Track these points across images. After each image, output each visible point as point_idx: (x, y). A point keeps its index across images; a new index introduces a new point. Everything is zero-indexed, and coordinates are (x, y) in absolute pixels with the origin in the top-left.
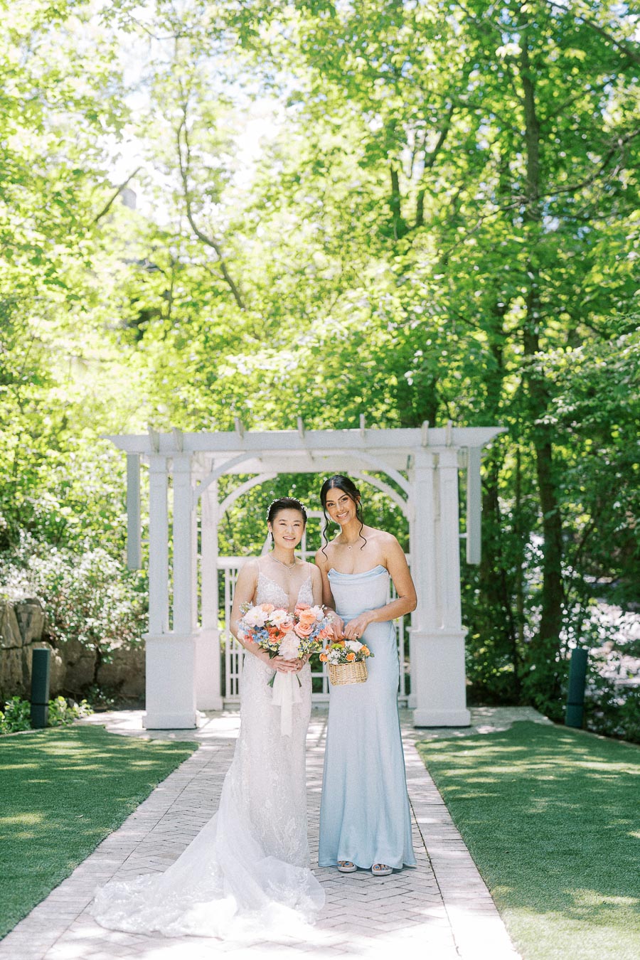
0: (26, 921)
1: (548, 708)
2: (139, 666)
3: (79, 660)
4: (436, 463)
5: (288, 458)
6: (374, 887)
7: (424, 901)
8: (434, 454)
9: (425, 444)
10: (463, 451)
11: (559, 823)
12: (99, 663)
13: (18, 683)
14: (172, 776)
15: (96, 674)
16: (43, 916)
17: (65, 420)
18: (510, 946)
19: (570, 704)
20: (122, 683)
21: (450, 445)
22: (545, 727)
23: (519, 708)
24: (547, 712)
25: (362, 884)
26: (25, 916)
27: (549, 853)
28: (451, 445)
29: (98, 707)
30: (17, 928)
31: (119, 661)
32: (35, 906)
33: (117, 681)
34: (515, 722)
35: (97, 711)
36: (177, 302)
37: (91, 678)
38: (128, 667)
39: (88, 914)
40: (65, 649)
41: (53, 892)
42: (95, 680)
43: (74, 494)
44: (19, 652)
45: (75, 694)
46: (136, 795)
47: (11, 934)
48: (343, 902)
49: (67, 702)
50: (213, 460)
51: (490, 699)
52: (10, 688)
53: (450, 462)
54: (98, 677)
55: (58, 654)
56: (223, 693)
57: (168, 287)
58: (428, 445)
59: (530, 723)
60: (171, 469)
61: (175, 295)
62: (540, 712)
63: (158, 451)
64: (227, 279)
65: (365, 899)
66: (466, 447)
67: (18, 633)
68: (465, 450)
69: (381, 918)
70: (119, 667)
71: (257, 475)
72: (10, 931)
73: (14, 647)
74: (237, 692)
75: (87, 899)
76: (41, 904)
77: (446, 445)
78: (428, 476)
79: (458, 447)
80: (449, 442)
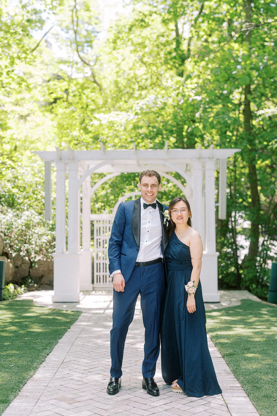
1: (256, 292)
2: (51, 268)
3: (21, 265)
4: (204, 167)
5: (126, 164)
8: (202, 162)
9: (198, 157)
10: (218, 161)
12: (31, 267)
14: (66, 334)
15: (29, 272)
17: (16, 147)
19: (271, 291)
20: (42, 276)
21: (210, 158)
22: (259, 303)
23: (242, 291)
24: (256, 295)
28: (212, 158)
29: (30, 289)
31: (40, 266)
33: (40, 276)
34: (242, 300)
35: (29, 291)
36: (71, 94)
37: (27, 274)
38: (46, 269)
40: (14, 260)
42: (29, 275)
43: (20, 183)
45: (18, 282)
46: (46, 349)
49: (15, 286)
50: (89, 165)
51: (225, 286)
53: (211, 166)
54: (31, 273)
55: (11, 262)
56: (93, 282)
57: (67, 87)
58: (199, 158)
59: (249, 300)
60: (68, 169)
61: (70, 91)
62: (252, 293)
63: (61, 159)
64: (95, 82)
66: (219, 159)
70: (41, 269)
71: (111, 173)
74: (100, 282)
77: (209, 158)
78: (199, 174)
79: (215, 159)
80: (211, 156)
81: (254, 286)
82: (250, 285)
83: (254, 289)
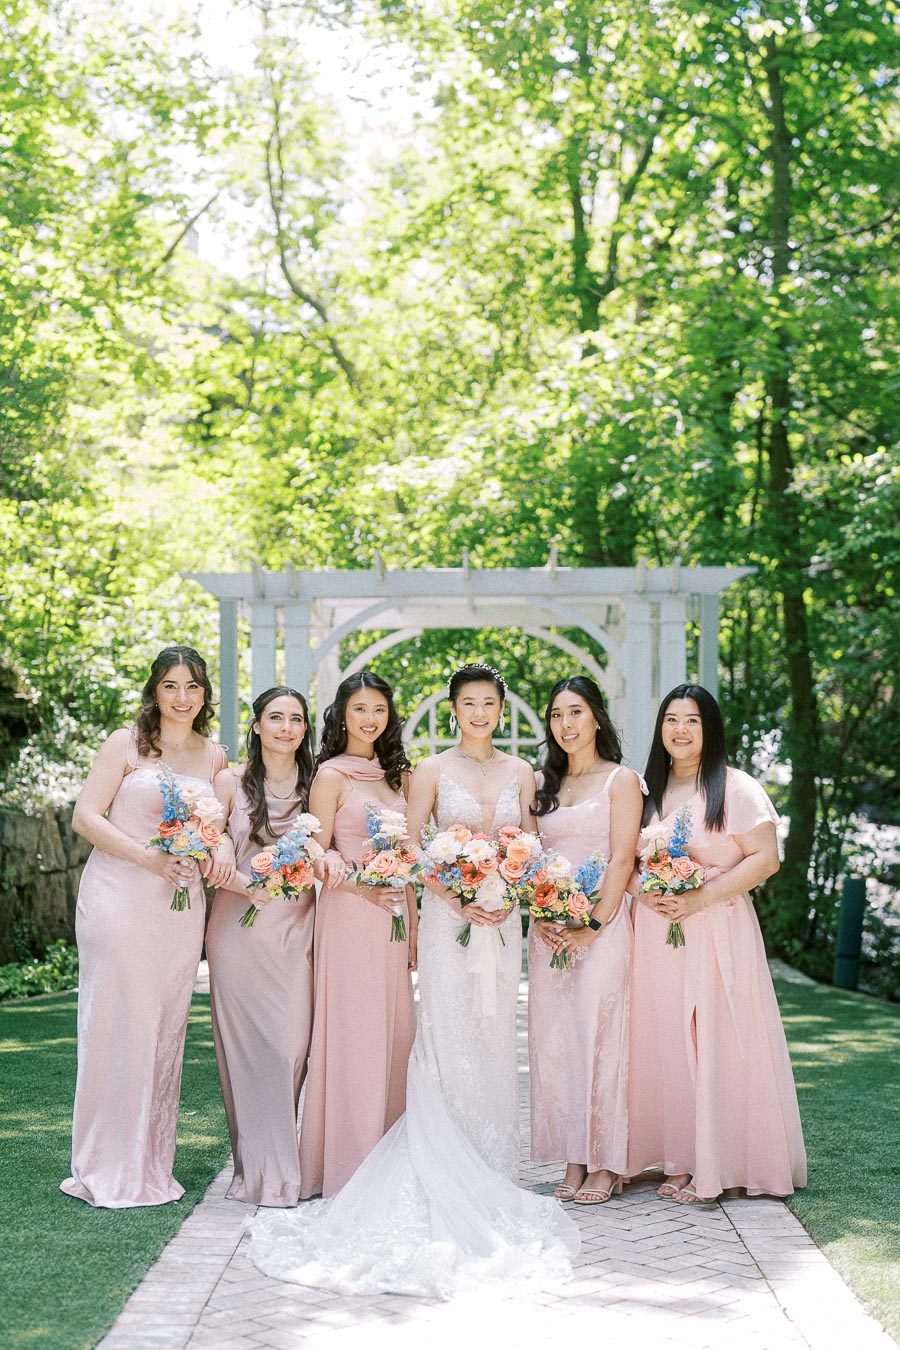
0: (158, 1266)
1: (804, 961)
4: (656, 614)
5: (439, 607)
6: (637, 1219)
7: (714, 1240)
8: (652, 603)
9: (640, 589)
10: (695, 600)
11: (873, 1128)
13: (61, 921)
16: (181, 1260)
17: (115, 552)
18: (858, 1309)
19: (841, 957)
21: (674, 592)
24: (804, 969)
25: (622, 1215)
26: (155, 1259)
27: (872, 1172)
28: (678, 591)
30: (149, 1277)
32: (166, 1244)
36: (260, 387)
39: (244, 1256)
41: (186, 1224)
44: (63, 877)
47: (142, 1286)
48: (600, 1241)
50: (333, 609)
52: (51, 927)
53: (675, 615)
57: (247, 363)
58: (644, 592)
59: (783, 982)
60: (281, 619)
63: (263, 596)
64: (337, 354)
65: (630, 1236)
66: (698, 595)
67: (60, 851)
68: (696, 599)
69: (662, 1265)
71: (393, 631)
72: (140, 1281)
73: (56, 871)
75: (236, 1234)
76: (174, 1241)
77: (670, 592)
78: (645, 635)
79: (687, 595)
80: (675, 588)
81: (797, 945)
82: (785, 943)
83: (796, 955)
